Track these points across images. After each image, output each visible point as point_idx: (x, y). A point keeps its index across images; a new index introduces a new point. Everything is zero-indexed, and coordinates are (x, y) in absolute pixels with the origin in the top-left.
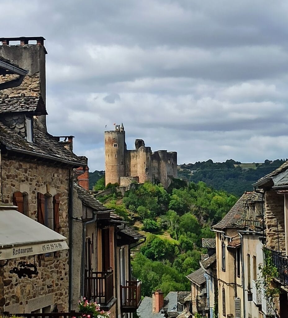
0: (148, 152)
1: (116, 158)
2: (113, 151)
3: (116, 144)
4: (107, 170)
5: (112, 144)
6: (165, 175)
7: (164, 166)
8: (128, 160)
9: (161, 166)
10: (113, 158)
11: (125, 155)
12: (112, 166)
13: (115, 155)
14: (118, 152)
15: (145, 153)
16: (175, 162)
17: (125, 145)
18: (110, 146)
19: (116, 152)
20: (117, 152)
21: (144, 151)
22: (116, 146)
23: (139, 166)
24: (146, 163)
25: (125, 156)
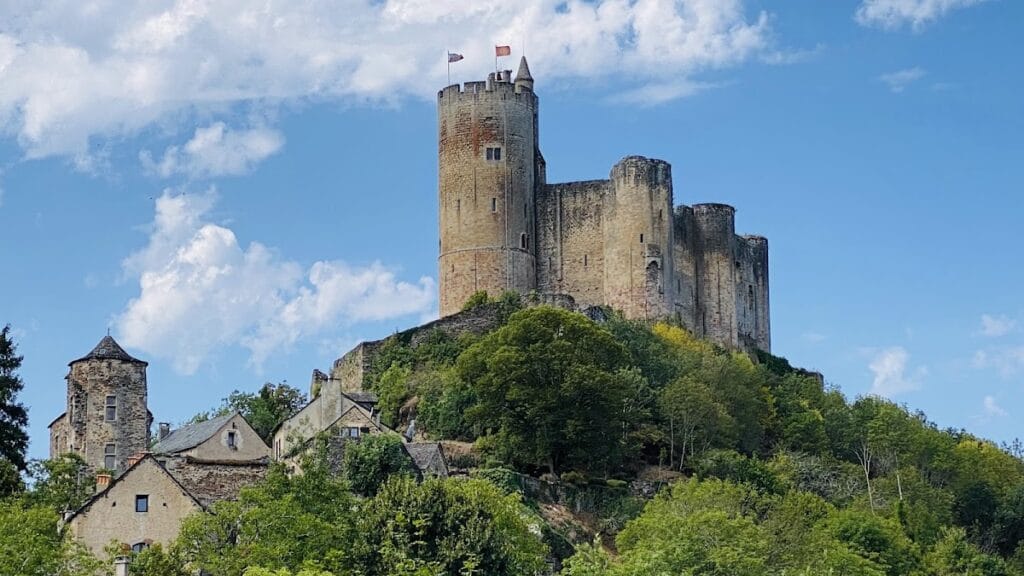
0: (657, 184)
1: (496, 216)
2: (480, 183)
3: (495, 146)
4: (450, 275)
5: (477, 145)
6: (727, 321)
7: (722, 279)
8: (554, 234)
9: (713, 277)
10: (482, 215)
11: (539, 208)
12: (478, 256)
13: (491, 202)
14: (507, 188)
15: (644, 189)
16: (760, 279)
17: (539, 161)
18: (466, 155)
19: (496, 188)
20: (502, 187)
21: (637, 176)
22: (498, 157)
23: (611, 255)
24: (648, 238)
25: (536, 214)
